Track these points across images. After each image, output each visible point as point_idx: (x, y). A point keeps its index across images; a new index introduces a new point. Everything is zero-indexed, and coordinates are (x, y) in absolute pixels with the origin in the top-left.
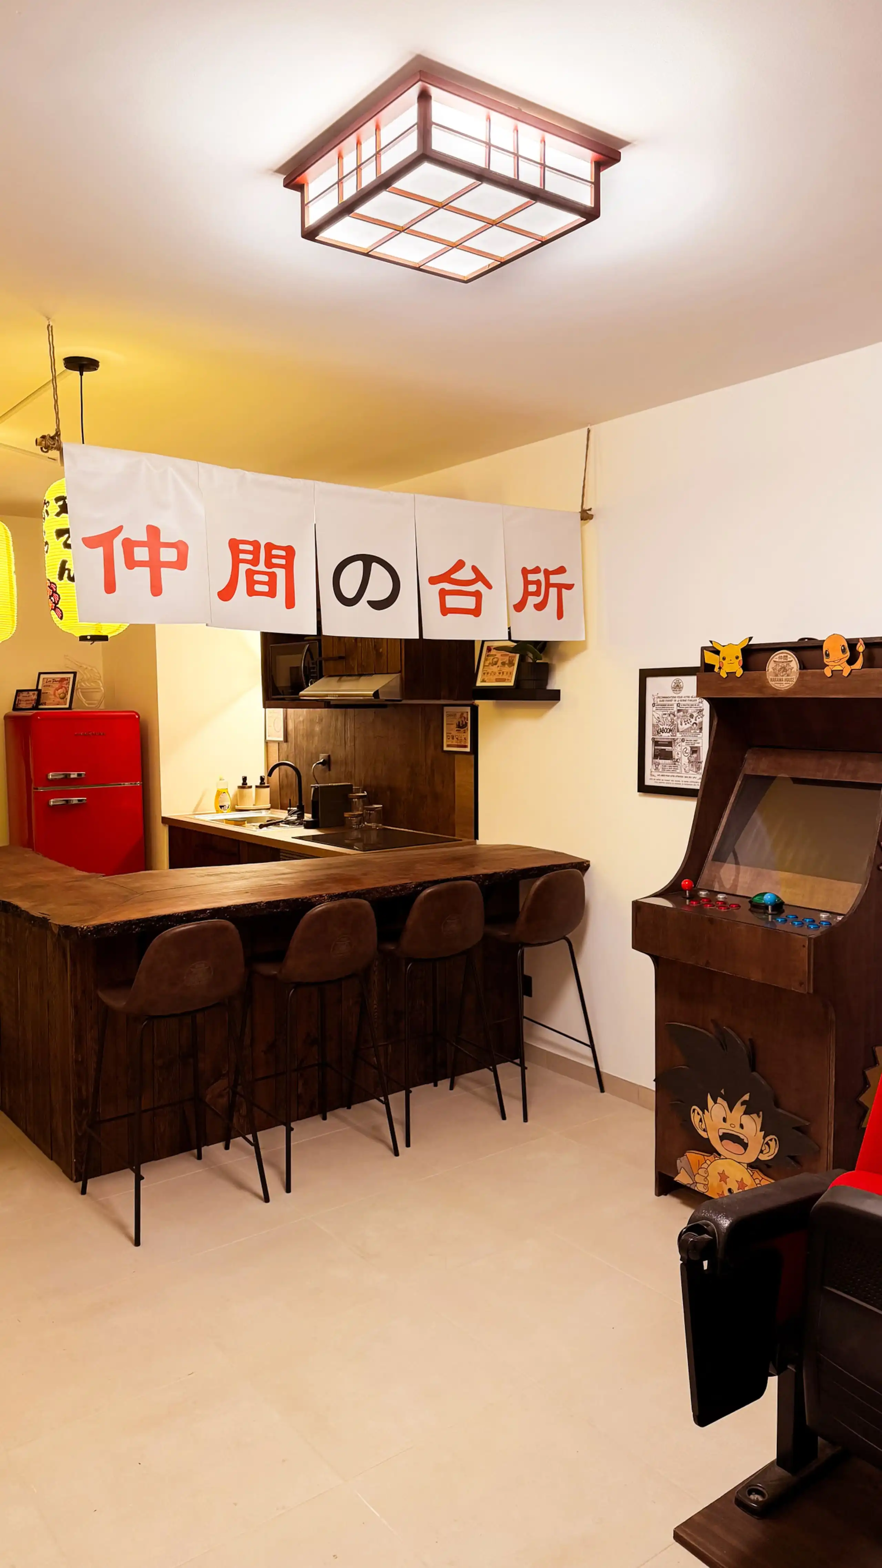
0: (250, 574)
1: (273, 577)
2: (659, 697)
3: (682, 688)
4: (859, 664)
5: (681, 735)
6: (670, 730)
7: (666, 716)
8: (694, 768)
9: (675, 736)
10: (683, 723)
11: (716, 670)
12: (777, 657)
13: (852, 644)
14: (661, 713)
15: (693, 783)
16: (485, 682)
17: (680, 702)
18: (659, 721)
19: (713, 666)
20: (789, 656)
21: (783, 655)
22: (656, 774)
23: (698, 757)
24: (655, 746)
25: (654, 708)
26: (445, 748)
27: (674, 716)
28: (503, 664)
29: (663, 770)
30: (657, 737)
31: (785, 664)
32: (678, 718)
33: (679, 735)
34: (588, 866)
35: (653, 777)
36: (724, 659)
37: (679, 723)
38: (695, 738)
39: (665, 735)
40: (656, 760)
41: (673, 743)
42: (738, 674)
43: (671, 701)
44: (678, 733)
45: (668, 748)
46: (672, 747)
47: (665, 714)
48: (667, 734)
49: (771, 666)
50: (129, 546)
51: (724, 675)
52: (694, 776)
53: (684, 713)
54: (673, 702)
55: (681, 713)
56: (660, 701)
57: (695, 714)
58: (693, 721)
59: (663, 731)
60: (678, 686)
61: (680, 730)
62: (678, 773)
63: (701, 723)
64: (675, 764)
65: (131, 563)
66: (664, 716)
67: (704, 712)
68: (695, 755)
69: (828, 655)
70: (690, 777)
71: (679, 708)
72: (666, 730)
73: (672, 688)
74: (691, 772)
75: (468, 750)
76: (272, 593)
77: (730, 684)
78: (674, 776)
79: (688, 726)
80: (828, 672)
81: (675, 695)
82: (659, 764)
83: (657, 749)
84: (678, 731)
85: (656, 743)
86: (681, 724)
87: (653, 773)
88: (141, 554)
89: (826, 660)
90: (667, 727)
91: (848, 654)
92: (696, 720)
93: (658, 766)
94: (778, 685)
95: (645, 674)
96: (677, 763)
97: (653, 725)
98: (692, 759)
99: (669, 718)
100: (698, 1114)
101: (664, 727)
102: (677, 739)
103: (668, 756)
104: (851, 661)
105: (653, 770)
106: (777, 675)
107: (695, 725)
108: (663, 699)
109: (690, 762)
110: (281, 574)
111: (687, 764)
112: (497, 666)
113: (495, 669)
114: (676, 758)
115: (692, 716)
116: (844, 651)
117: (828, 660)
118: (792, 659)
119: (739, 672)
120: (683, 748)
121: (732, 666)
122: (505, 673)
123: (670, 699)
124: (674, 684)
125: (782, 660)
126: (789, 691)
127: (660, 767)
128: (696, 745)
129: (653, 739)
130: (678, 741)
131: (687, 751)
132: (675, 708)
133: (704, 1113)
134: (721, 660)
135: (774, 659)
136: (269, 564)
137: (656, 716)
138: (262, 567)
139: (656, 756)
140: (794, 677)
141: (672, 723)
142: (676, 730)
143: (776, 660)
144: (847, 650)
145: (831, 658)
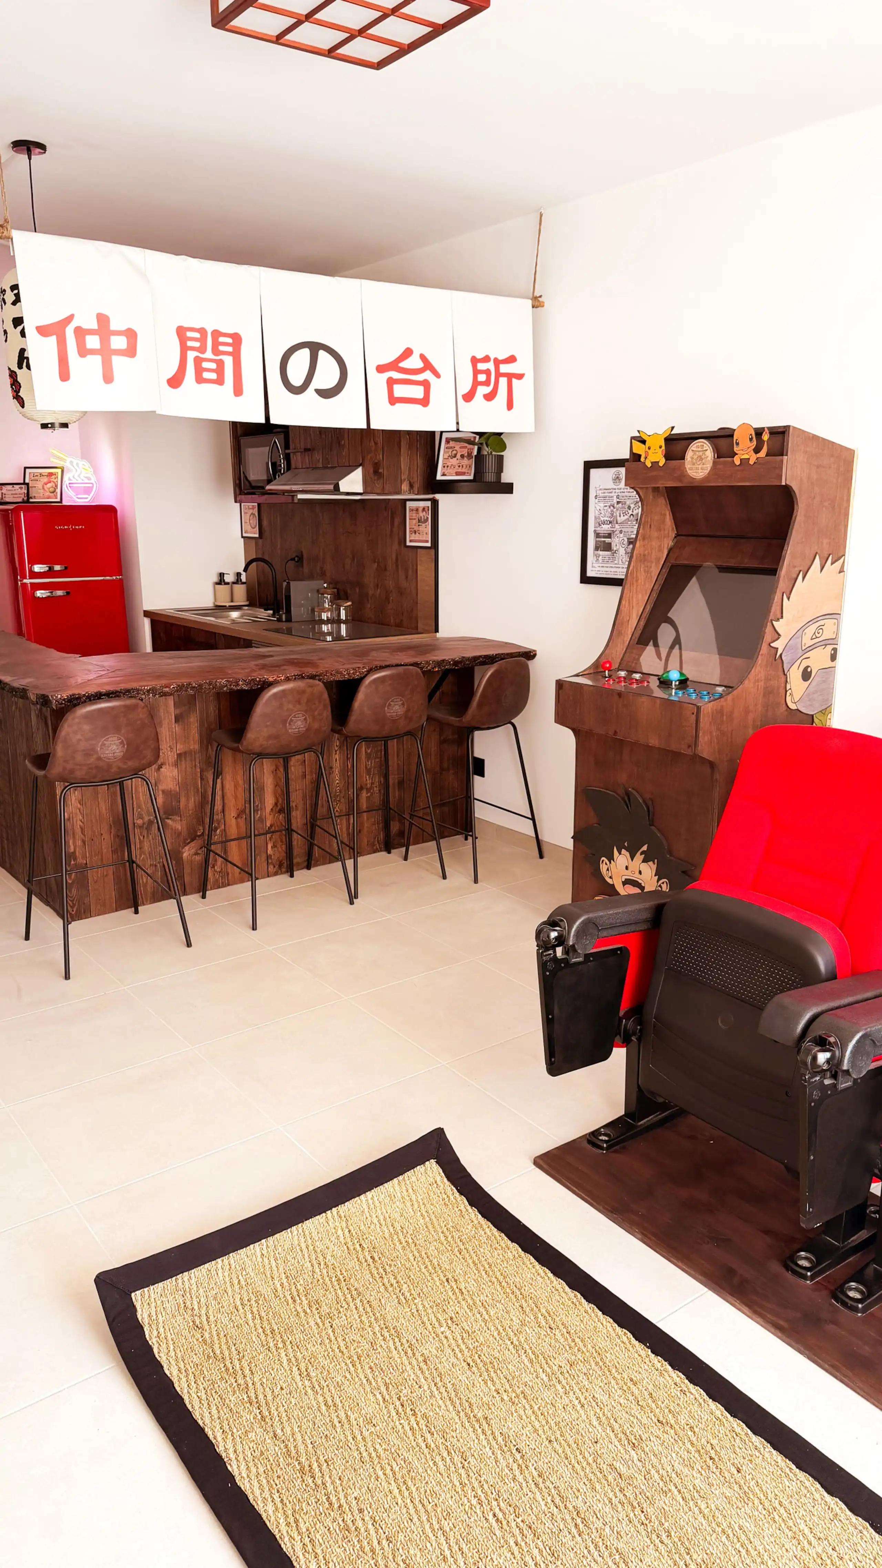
0: (198, 361)
1: (220, 364)
2: (601, 490)
3: (622, 479)
4: (763, 453)
5: (619, 527)
6: (610, 522)
7: (607, 508)
9: (614, 527)
10: (622, 515)
11: (642, 459)
12: (695, 446)
13: (759, 432)
14: (602, 505)
16: (445, 475)
17: (619, 494)
18: (601, 513)
19: (640, 456)
20: (705, 445)
21: (700, 444)
22: (596, 565)
24: (596, 538)
25: (596, 500)
26: (408, 544)
27: (614, 507)
28: (462, 456)
29: (603, 561)
30: (599, 529)
31: (701, 453)
32: (617, 510)
33: (617, 526)
34: (535, 655)
35: (594, 569)
36: (649, 448)
37: (618, 515)
38: (632, 529)
39: (605, 527)
40: (597, 552)
41: (612, 534)
42: (661, 464)
43: (611, 493)
45: (608, 540)
46: (610, 538)
47: (606, 506)
48: (607, 526)
49: (689, 455)
50: (80, 333)
51: (649, 465)
53: (622, 505)
54: (613, 494)
55: (620, 505)
56: (602, 493)
57: (632, 506)
58: (630, 512)
59: (604, 523)
60: (618, 477)
61: (619, 522)
62: (615, 564)
63: (638, 514)
65: (83, 352)
66: (605, 508)
68: (631, 546)
69: (737, 444)
71: (618, 500)
72: (606, 522)
73: (613, 480)
74: (626, 563)
75: (429, 545)
76: (220, 381)
77: (654, 473)
78: (612, 567)
79: (626, 517)
80: (737, 461)
81: (615, 487)
82: (600, 555)
83: (598, 541)
84: (617, 523)
85: (597, 535)
86: (620, 516)
87: (593, 565)
88: (93, 342)
89: (735, 449)
90: (608, 519)
91: (755, 442)
92: (633, 512)
94: (694, 474)
95: (589, 466)
96: (614, 554)
97: (595, 516)
98: (628, 550)
99: (609, 510)
100: (606, 864)
101: (605, 519)
102: (616, 530)
103: (608, 547)
104: (757, 450)
105: (594, 562)
106: (694, 464)
107: (632, 516)
108: (605, 491)
109: (626, 553)
110: (228, 361)
111: (624, 554)
112: (455, 459)
113: (454, 461)
114: (615, 549)
115: (629, 508)
116: (751, 439)
117: (738, 449)
118: (707, 448)
119: (662, 462)
120: (621, 539)
121: (655, 455)
122: (464, 466)
123: (610, 491)
124: (614, 476)
125: (699, 449)
126: (703, 479)
127: (600, 558)
128: (632, 536)
129: (595, 531)
130: (616, 533)
131: (624, 542)
132: (615, 500)
133: (610, 863)
134: (647, 450)
135: (692, 448)
136: (215, 351)
137: (598, 508)
138: (209, 354)
139: (597, 548)
140: (709, 466)
141: (612, 515)
142: (615, 522)
143: (694, 449)
144: (754, 439)
145: (741, 446)
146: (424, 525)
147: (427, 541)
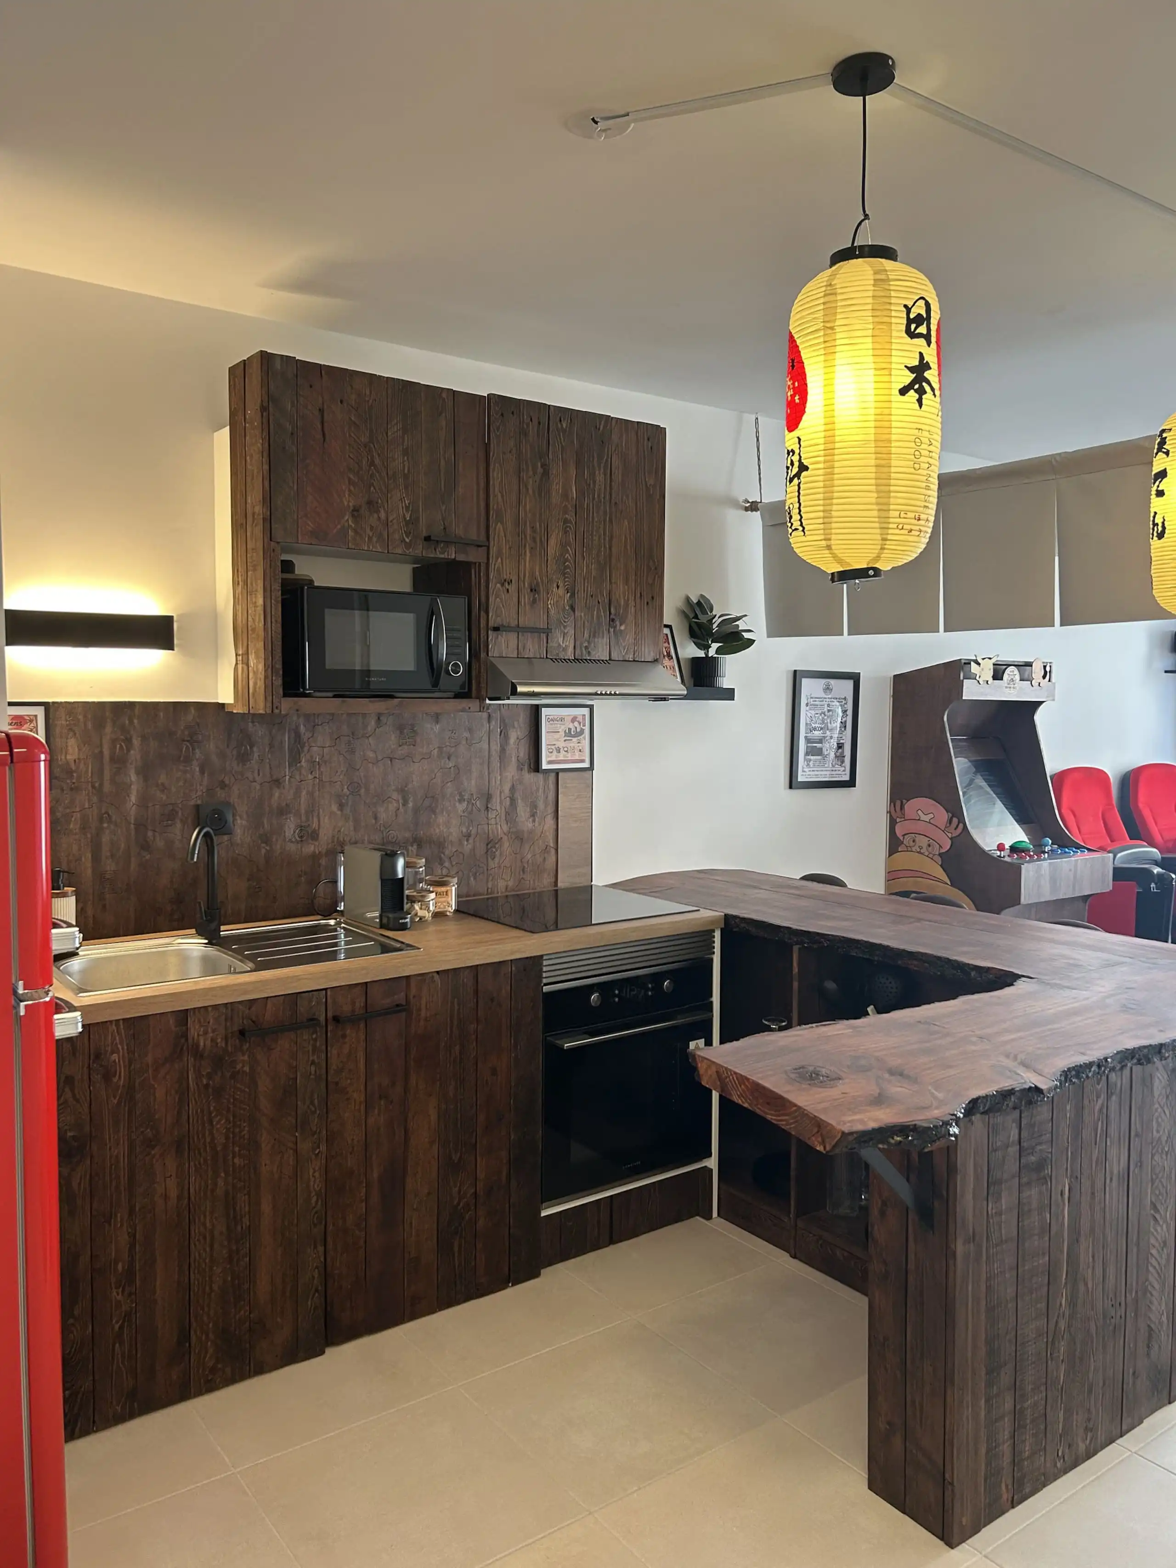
2: (812, 698)
3: (832, 690)
4: (1046, 680)
5: (830, 733)
6: (822, 729)
7: (817, 715)
8: (839, 761)
9: (825, 734)
10: (832, 722)
11: (977, 678)
13: (1045, 665)
14: (813, 712)
15: (838, 776)
17: (828, 703)
18: (811, 720)
19: (976, 675)
20: (1015, 671)
21: (1012, 670)
22: (806, 771)
23: (843, 752)
24: (807, 743)
25: (807, 708)
27: (825, 715)
29: (814, 765)
30: (809, 736)
31: (1012, 677)
32: (827, 717)
35: (804, 773)
37: (828, 722)
38: (841, 735)
39: (817, 733)
40: (807, 757)
41: (823, 740)
42: (990, 683)
43: (823, 701)
44: (828, 731)
45: (819, 745)
46: (822, 743)
47: (816, 713)
48: (818, 732)
51: (982, 683)
52: (839, 769)
54: (824, 703)
55: (831, 713)
56: (813, 701)
57: (841, 714)
59: (815, 729)
60: (828, 688)
61: (830, 728)
62: (827, 767)
63: (846, 721)
64: (825, 759)
66: (815, 715)
67: (846, 712)
68: (840, 750)
70: (836, 770)
71: (828, 708)
72: (817, 728)
73: (824, 689)
74: (837, 766)
75: (585, 765)
78: (823, 771)
79: (836, 724)
80: (1034, 684)
81: (825, 697)
82: (810, 760)
84: (828, 729)
85: (808, 740)
87: (804, 770)
89: (1033, 675)
91: (1043, 671)
92: (841, 719)
93: (808, 762)
94: (1009, 691)
95: (798, 675)
97: (805, 724)
98: (838, 754)
99: (821, 717)
101: (817, 725)
102: (827, 736)
103: (819, 752)
104: (1044, 677)
105: (805, 768)
106: (1008, 684)
107: (841, 723)
108: (815, 700)
109: (836, 757)
111: (834, 758)
114: (826, 753)
115: (839, 716)
120: (832, 744)
121: (986, 675)
123: (821, 700)
124: (824, 686)
125: (1012, 674)
126: (1014, 695)
127: (811, 763)
128: (842, 741)
129: (806, 737)
130: (828, 738)
131: (835, 747)
132: (826, 708)
134: (981, 670)
137: (809, 715)
139: (807, 754)
140: (1017, 686)
141: (823, 722)
142: (826, 729)
143: (1009, 673)
145: (1036, 674)
146: (575, 740)
147: (583, 761)
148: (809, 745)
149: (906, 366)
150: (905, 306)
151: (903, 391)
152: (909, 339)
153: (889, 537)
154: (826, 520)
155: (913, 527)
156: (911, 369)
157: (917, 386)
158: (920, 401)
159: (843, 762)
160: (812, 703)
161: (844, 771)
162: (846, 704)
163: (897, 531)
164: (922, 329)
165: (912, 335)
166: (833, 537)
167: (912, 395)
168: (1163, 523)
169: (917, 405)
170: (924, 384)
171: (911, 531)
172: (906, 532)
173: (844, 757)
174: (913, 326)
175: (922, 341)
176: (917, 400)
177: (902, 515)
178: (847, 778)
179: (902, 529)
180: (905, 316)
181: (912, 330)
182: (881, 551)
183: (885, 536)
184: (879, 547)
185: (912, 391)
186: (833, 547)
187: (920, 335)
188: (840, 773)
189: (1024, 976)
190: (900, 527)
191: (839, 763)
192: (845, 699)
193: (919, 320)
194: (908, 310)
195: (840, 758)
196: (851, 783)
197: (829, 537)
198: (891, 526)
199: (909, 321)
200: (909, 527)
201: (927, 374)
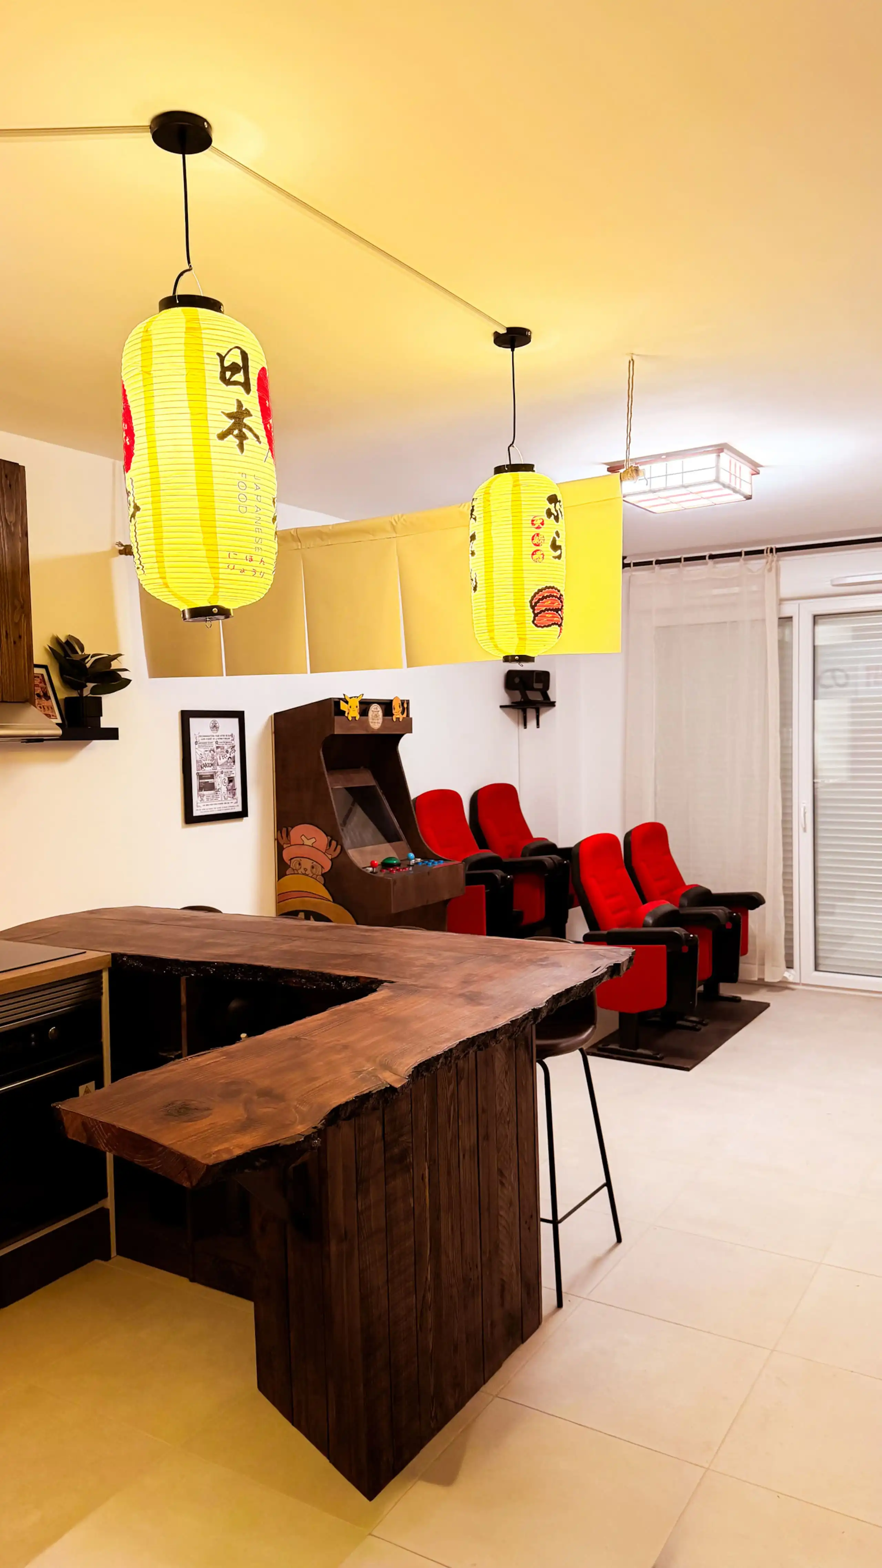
2: (200, 736)
3: (218, 728)
4: (405, 715)
5: (220, 768)
6: (212, 765)
7: (208, 752)
8: (231, 794)
9: (216, 769)
10: (221, 758)
11: (346, 715)
12: (373, 708)
13: (403, 703)
14: (203, 750)
15: (230, 808)
17: (217, 740)
18: (202, 757)
19: (345, 712)
20: (378, 708)
21: (376, 707)
22: (201, 805)
23: (234, 786)
24: (200, 779)
25: (197, 746)
27: (214, 751)
29: (208, 799)
30: (201, 772)
31: (376, 713)
32: (217, 754)
35: (199, 808)
37: (218, 758)
38: (231, 770)
39: (207, 769)
40: (201, 792)
41: (214, 775)
42: (357, 719)
43: (210, 739)
44: (218, 767)
45: (210, 781)
46: (213, 779)
47: (206, 751)
48: (209, 769)
49: (370, 713)
51: (350, 719)
52: (231, 801)
53: (221, 749)
54: (212, 740)
55: (219, 750)
56: (202, 739)
57: (230, 750)
58: (228, 755)
59: (205, 766)
60: (215, 726)
61: (219, 764)
62: (219, 801)
63: (234, 757)
64: (217, 794)
66: (206, 752)
67: (235, 748)
68: (231, 784)
69: (394, 708)
70: (228, 803)
71: (217, 745)
72: (208, 765)
73: (211, 728)
74: (229, 799)
78: (216, 804)
79: (225, 760)
80: (394, 718)
81: (214, 734)
82: (204, 795)
83: (202, 782)
84: (218, 765)
85: (200, 777)
86: (220, 759)
87: (199, 805)
89: (393, 711)
90: (209, 762)
91: (401, 708)
92: (230, 755)
93: (203, 797)
94: (374, 726)
95: (186, 716)
96: (218, 793)
97: (197, 761)
98: (229, 787)
99: (210, 754)
101: (207, 762)
102: (218, 772)
103: (212, 787)
104: (402, 713)
105: (199, 802)
106: (373, 719)
107: (230, 759)
108: (204, 738)
109: (228, 790)
111: (226, 792)
114: (218, 788)
115: (227, 752)
118: (380, 710)
119: (358, 717)
120: (223, 778)
121: (353, 712)
123: (210, 737)
124: (211, 724)
125: (376, 710)
126: (378, 729)
127: (205, 798)
128: (232, 776)
129: (198, 774)
130: (219, 773)
131: (226, 782)
132: (215, 746)
137: (199, 753)
139: (200, 789)
140: (381, 721)
141: (213, 758)
142: (216, 764)
143: (373, 710)
144: (401, 706)
145: (396, 711)
148: (201, 781)
149: (222, 412)
150: (219, 354)
151: (222, 436)
152: (224, 385)
153: (221, 576)
154: (159, 559)
155: (245, 568)
156: (230, 416)
157: (236, 432)
158: (241, 447)
159: (234, 795)
160: (201, 741)
161: (237, 802)
162: (233, 740)
163: (229, 571)
164: (239, 377)
165: (227, 382)
166: (168, 575)
167: (232, 441)
168: (475, 578)
169: (238, 451)
170: (244, 430)
171: (243, 571)
172: (238, 572)
173: (235, 789)
174: (228, 374)
175: (240, 389)
176: (238, 445)
177: (232, 555)
178: (239, 809)
179: (234, 569)
180: (219, 364)
181: (227, 377)
182: (216, 590)
183: (216, 575)
184: (213, 586)
185: (230, 437)
186: (170, 585)
187: (236, 383)
188: (232, 805)
189: (386, 981)
190: (231, 566)
191: (231, 796)
192: (232, 735)
193: (234, 368)
194: (222, 359)
195: (232, 791)
196: (243, 813)
197: (163, 575)
198: (221, 565)
199: (224, 369)
200: (241, 567)
201: (247, 421)
